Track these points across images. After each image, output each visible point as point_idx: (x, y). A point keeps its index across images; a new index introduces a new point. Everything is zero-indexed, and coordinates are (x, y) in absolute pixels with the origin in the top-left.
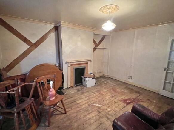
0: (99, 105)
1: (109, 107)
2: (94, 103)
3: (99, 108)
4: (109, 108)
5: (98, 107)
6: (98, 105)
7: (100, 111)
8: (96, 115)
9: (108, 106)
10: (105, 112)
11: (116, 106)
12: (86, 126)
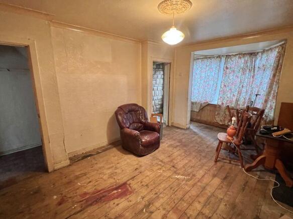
0: (176, 177)
1: (160, 176)
2: (188, 180)
3: (175, 173)
4: (159, 174)
5: (178, 174)
6: (179, 176)
7: (173, 168)
8: (177, 163)
9: (161, 178)
10: (165, 167)
11: (148, 178)
12: (183, 154)
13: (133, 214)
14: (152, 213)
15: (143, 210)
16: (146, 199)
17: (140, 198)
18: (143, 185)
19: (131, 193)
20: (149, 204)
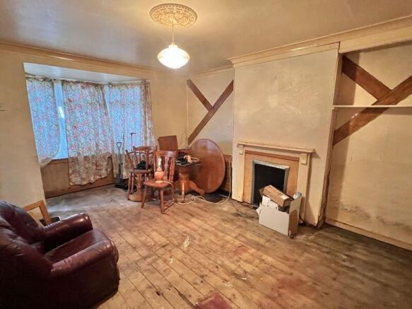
0: (185, 246)
2: (192, 238)
3: (177, 246)
4: (177, 262)
5: (180, 243)
7: (167, 247)
8: (155, 242)
9: (186, 260)
10: (163, 255)
11: (185, 276)
13: (253, 290)
14: (245, 272)
15: (244, 281)
16: (227, 278)
17: (226, 285)
18: (202, 282)
19: (218, 296)
20: (235, 274)
